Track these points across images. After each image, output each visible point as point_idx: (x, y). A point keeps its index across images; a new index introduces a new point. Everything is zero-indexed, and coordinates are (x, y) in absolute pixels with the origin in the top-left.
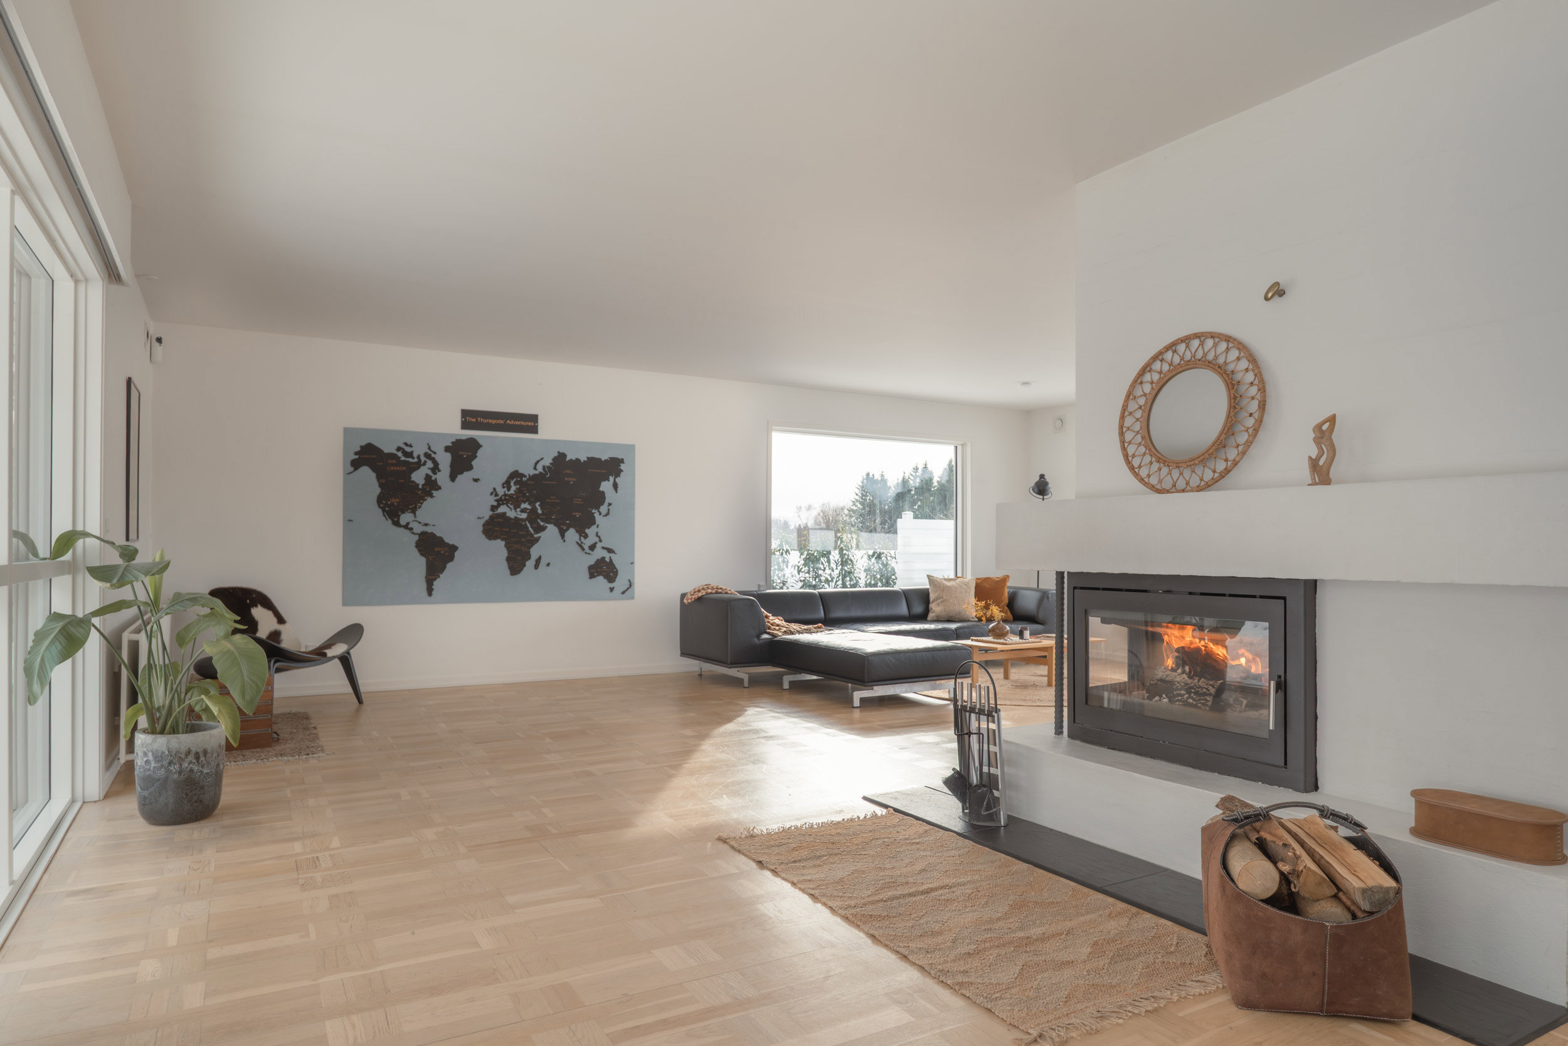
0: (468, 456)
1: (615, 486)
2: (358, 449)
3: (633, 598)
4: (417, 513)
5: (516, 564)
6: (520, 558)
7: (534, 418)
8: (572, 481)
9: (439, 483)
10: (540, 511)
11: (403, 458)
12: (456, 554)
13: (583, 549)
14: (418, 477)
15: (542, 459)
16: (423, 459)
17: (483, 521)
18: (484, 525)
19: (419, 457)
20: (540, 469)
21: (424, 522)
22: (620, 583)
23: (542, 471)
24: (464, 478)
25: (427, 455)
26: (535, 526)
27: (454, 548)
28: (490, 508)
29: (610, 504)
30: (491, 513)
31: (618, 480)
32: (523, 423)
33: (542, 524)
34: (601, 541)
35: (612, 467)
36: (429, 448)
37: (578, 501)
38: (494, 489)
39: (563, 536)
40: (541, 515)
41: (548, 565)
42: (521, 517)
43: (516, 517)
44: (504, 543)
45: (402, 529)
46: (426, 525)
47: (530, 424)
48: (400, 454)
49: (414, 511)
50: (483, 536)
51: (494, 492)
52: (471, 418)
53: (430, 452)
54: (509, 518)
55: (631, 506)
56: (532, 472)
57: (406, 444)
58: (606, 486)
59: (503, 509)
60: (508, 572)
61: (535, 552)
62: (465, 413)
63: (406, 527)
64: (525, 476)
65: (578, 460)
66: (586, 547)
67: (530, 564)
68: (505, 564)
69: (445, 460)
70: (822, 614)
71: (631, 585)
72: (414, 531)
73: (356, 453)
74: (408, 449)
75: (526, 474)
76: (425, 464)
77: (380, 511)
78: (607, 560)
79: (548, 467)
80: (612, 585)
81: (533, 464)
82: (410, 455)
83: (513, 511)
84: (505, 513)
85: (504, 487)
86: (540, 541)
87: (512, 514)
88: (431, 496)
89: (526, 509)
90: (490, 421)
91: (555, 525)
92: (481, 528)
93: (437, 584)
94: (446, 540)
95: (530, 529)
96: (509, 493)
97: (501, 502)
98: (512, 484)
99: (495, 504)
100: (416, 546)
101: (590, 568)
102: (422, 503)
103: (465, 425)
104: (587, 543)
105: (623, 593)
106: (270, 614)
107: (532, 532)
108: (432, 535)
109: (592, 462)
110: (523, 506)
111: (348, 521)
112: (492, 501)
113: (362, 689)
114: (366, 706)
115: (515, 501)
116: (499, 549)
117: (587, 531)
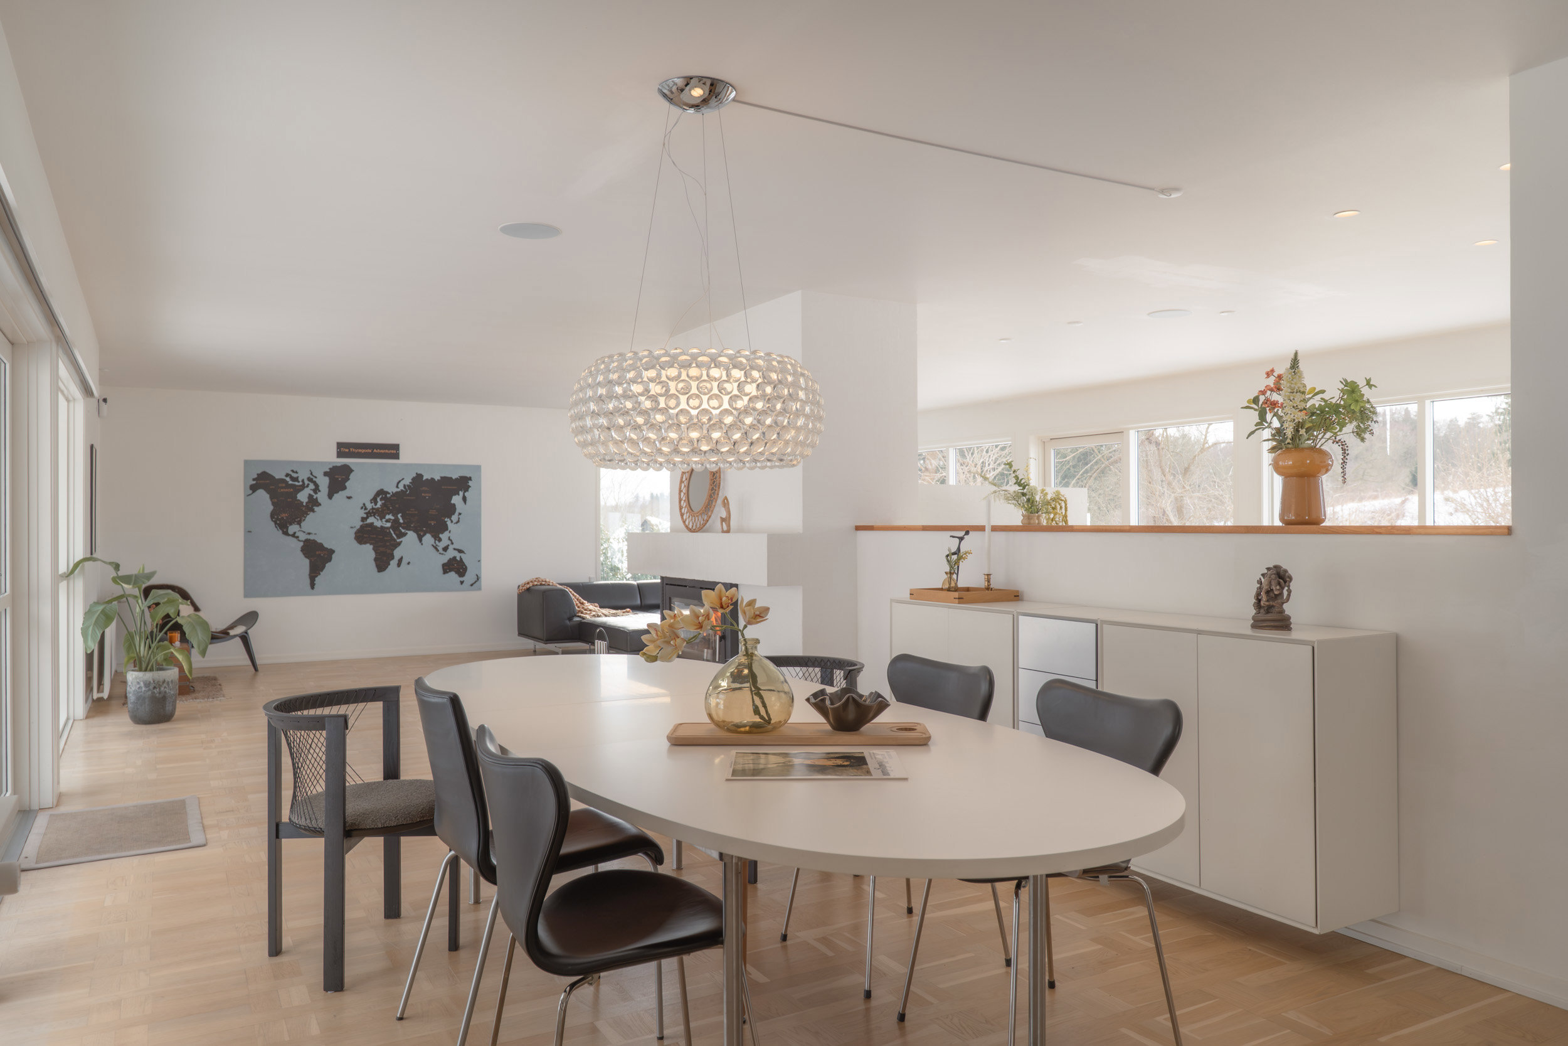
0: (342, 479)
1: (464, 499)
2: (256, 476)
3: (480, 589)
4: (302, 524)
5: (382, 563)
6: (385, 558)
7: (396, 447)
8: (427, 496)
9: (320, 500)
10: (401, 521)
11: (291, 482)
12: (333, 556)
13: (438, 550)
14: (303, 497)
15: (403, 479)
16: (306, 482)
17: (355, 530)
18: (356, 533)
19: (303, 481)
20: (401, 487)
21: (307, 531)
22: (469, 577)
23: (403, 489)
24: (340, 496)
25: (310, 480)
26: (397, 532)
27: (332, 552)
28: (360, 519)
29: (460, 514)
30: (361, 523)
31: (466, 494)
32: (387, 451)
33: (403, 531)
34: (452, 543)
35: (462, 484)
36: (311, 474)
37: (433, 512)
38: (364, 504)
39: (420, 540)
40: (401, 524)
41: (409, 563)
42: (386, 526)
43: (381, 526)
44: (371, 547)
45: (290, 537)
46: (309, 534)
47: (392, 451)
48: (288, 479)
49: (299, 523)
50: (355, 542)
51: (364, 507)
52: (345, 449)
53: (312, 477)
54: (376, 527)
55: (478, 515)
56: (395, 490)
57: (293, 471)
58: (456, 500)
59: (371, 520)
60: (376, 570)
61: (397, 553)
62: (340, 445)
63: (294, 535)
64: (389, 494)
65: (433, 479)
66: (440, 549)
67: (394, 563)
68: (373, 564)
69: (324, 483)
70: (639, 602)
71: (478, 578)
72: (300, 539)
73: (254, 480)
74: (294, 475)
75: (390, 492)
76: (308, 486)
77: (273, 524)
78: (458, 559)
79: (408, 486)
80: (462, 579)
81: (396, 485)
82: (296, 479)
83: (380, 521)
84: (373, 523)
85: (371, 503)
86: (402, 544)
87: (378, 523)
88: (313, 511)
89: (390, 519)
90: (360, 450)
91: (414, 531)
92: (353, 536)
93: (318, 580)
94: (326, 545)
95: (394, 535)
96: (376, 507)
97: (369, 514)
98: (378, 499)
99: (365, 516)
100: (301, 551)
101: (444, 565)
102: (305, 517)
103: (340, 454)
104: (441, 545)
105: (472, 585)
106: (189, 604)
107: (395, 537)
108: (314, 541)
109: (445, 480)
110: (388, 517)
111: (248, 532)
112: (362, 514)
113: (258, 662)
114: (260, 674)
115: (380, 513)
116: (368, 551)
117: (441, 536)
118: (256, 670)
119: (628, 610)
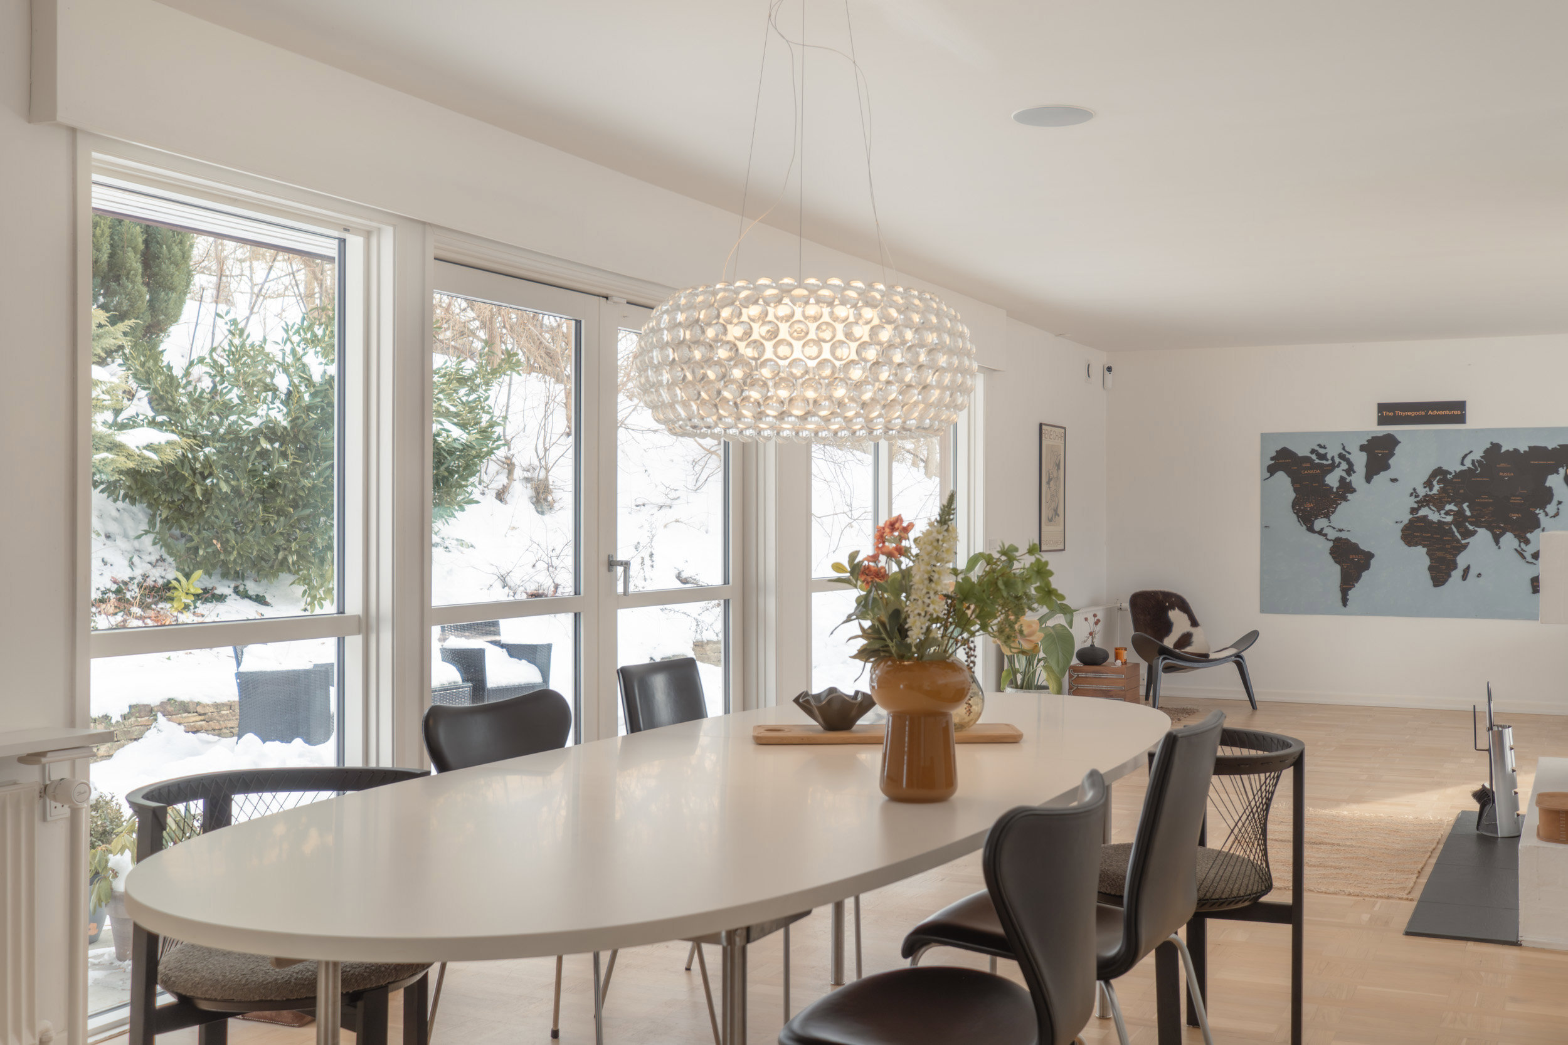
0: (1383, 454)
2: (1274, 454)
4: (1331, 518)
5: (1440, 573)
6: (1444, 567)
7: (1461, 405)
8: (1506, 476)
9: (1354, 485)
10: (1468, 513)
11: (1317, 461)
12: (1373, 562)
13: (1524, 558)
14: (1332, 480)
15: (1471, 452)
16: (1337, 460)
17: (1401, 526)
18: (1402, 530)
19: (1333, 458)
20: (1468, 464)
21: (1338, 527)
23: (1471, 466)
24: (1381, 478)
25: (1341, 456)
26: (1462, 530)
27: (1370, 556)
28: (1409, 510)
29: (1560, 503)
30: (1411, 516)
32: (1447, 412)
33: (1471, 528)
35: (1562, 456)
36: (1344, 449)
37: (1516, 500)
38: (1414, 489)
39: (1497, 542)
40: (1469, 517)
41: (1479, 575)
42: (1443, 520)
43: (1440, 521)
44: (1425, 550)
45: (1316, 535)
46: (1341, 530)
47: (1456, 412)
48: (1314, 457)
49: (1327, 516)
50: (1402, 543)
51: (1414, 493)
52: (1389, 413)
53: (1344, 453)
54: (1432, 522)
56: (1459, 468)
57: (1319, 446)
58: (1554, 481)
59: (1424, 512)
60: (1431, 583)
61: (1462, 560)
62: (1382, 407)
63: (1320, 533)
64: (1450, 473)
65: (1516, 451)
66: (1528, 555)
67: (1456, 574)
68: (1427, 574)
69: (1360, 460)
72: (1329, 537)
73: (1272, 459)
74: (1322, 451)
75: (1451, 470)
76: (1339, 465)
77: (1295, 516)
79: (1478, 461)
81: (1460, 461)
82: (1323, 457)
83: (1437, 513)
84: (1427, 516)
85: (1425, 487)
86: (1469, 546)
87: (1434, 516)
88: (1346, 499)
89: (1451, 511)
90: (1409, 413)
91: (1488, 529)
92: (1400, 534)
93: (1351, 594)
94: (1362, 547)
95: (1457, 534)
96: (1431, 493)
97: (1425, 502)
98: (1435, 483)
99: (1416, 506)
100: (1330, 553)
101: (1531, 580)
102: (1336, 508)
103: (1382, 421)
104: (1529, 550)
106: (1185, 617)
107: (1459, 537)
108: (1347, 541)
109: (1536, 452)
110: (1448, 507)
111: (1265, 527)
112: (1412, 503)
113: (1257, 698)
114: (1258, 712)
115: (1437, 502)
116: (1420, 556)
117: (1529, 535)
118: (1254, 707)
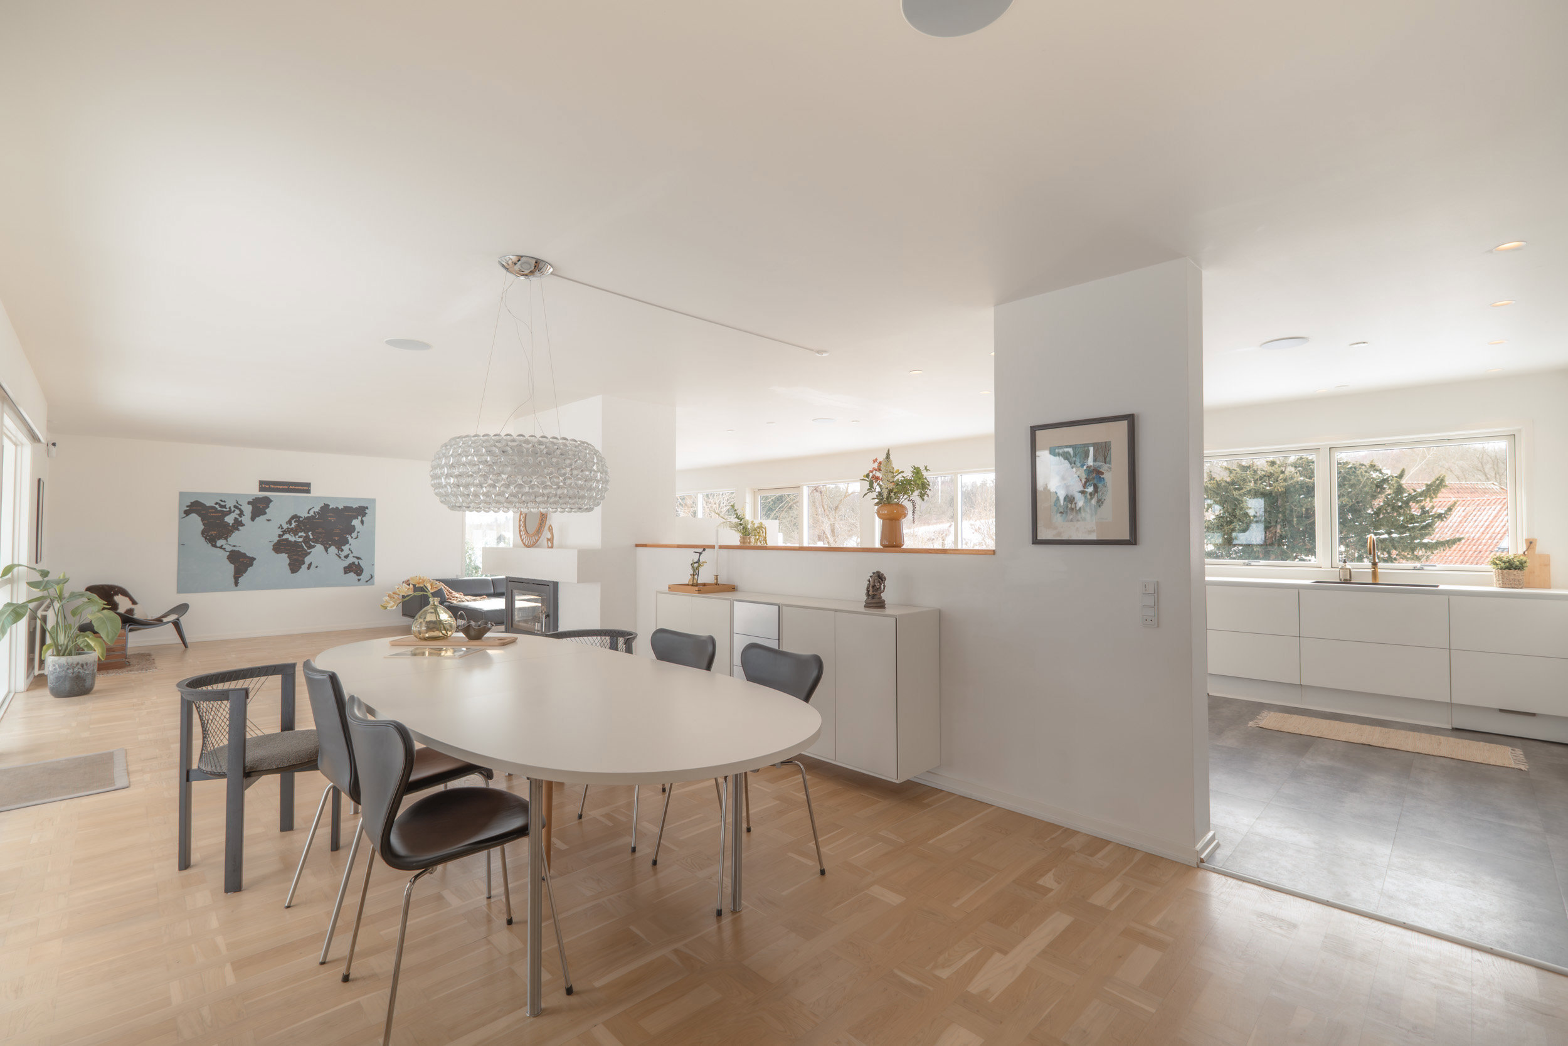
0: (263, 507)
1: (362, 522)
2: (189, 504)
3: (373, 584)
4: (228, 539)
5: (295, 567)
6: (297, 564)
7: (309, 485)
8: (333, 520)
9: (243, 522)
10: (311, 537)
11: (219, 509)
12: (255, 562)
13: (340, 558)
14: (229, 519)
15: (313, 507)
16: (233, 509)
17: (273, 543)
18: (273, 546)
19: (230, 508)
20: (312, 513)
21: (233, 544)
22: (365, 576)
24: (260, 520)
25: (236, 507)
26: (308, 545)
27: (253, 559)
28: (278, 536)
29: (358, 532)
30: (279, 539)
31: (363, 518)
32: (301, 488)
33: (312, 544)
34: (352, 553)
35: (361, 511)
36: (237, 503)
37: (337, 531)
38: (281, 525)
39: (327, 551)
40: (312, 539)
41: (317, 567)
42: (299, 541)
43: (295, 541)
44: (287, 555)
45: (218, 549)
46: (234, 546)
47: (305, 488)
48: (217, 506)
49: (226, 539)
50: (273, 552)
51: (281, 527)
52: (265, 485)
53: (237, 505)
54: (291, 541)
55: (373, 533)
56: (307, 515)
57: (221, 501)
58: (356, 522)
59: (286, 536)
60: (290, 571)
61: (307, 560)
62: (261, 483)
63: (221, 547)
64: (302, 518)
65: (337, 508)
66: (343, 558)
67: (305, 567)
68: (288, 567)
69: (248, 510)
70: (492, 591)
71: (372, 577)
72: (226, 550)
73: (187, 506)
74: (223, 504)
75: (303, 516)
76: (234, 511)
77: (203, 539)
78: (357, 563)
79: (317, 512)
80: (359, 578)
81: (307, 512)
82: (224, 507)
83: (294, 537)
84: (288, 538)
85: (287, 524)
86: (311, 554)
87: (292, 538)
89: (302, 536)
90: (278, 487)
91: (321, 544)
92: (272, 548)
93: (241, 580)
94: (248, 555)
96: (291, 527)
97: (285, 532)
98: (293, 522)
99: (282, 533)
100: (227, 559)
101: (345, 568)
102: (232, 534)
103: (261, 489)
104: (343, 554)
105: (367, 582)
106: (127, 599)
107: (306, 548)
108: (239, 552)
109: (347, 509)
110: (300, 534)
111: (182, 545)
112: (279, 532)
113: (188, 641)
114: (190, 649)
115: (295, 532)
116: (284, 558)
117: (343, 547)
118: (186, 646)
119: (484, 596)
